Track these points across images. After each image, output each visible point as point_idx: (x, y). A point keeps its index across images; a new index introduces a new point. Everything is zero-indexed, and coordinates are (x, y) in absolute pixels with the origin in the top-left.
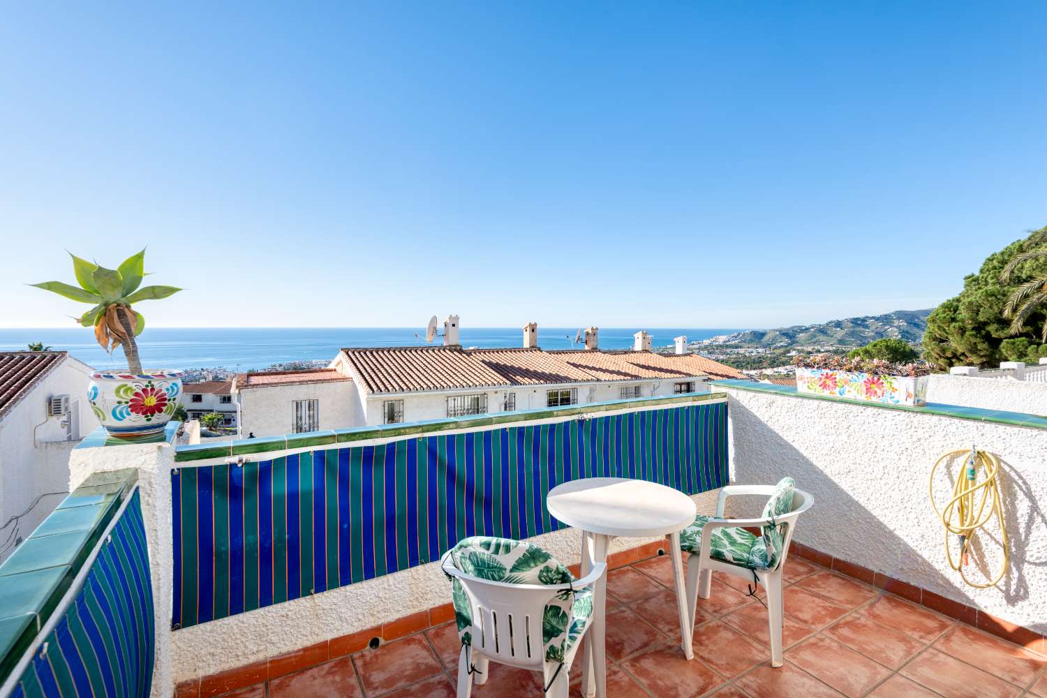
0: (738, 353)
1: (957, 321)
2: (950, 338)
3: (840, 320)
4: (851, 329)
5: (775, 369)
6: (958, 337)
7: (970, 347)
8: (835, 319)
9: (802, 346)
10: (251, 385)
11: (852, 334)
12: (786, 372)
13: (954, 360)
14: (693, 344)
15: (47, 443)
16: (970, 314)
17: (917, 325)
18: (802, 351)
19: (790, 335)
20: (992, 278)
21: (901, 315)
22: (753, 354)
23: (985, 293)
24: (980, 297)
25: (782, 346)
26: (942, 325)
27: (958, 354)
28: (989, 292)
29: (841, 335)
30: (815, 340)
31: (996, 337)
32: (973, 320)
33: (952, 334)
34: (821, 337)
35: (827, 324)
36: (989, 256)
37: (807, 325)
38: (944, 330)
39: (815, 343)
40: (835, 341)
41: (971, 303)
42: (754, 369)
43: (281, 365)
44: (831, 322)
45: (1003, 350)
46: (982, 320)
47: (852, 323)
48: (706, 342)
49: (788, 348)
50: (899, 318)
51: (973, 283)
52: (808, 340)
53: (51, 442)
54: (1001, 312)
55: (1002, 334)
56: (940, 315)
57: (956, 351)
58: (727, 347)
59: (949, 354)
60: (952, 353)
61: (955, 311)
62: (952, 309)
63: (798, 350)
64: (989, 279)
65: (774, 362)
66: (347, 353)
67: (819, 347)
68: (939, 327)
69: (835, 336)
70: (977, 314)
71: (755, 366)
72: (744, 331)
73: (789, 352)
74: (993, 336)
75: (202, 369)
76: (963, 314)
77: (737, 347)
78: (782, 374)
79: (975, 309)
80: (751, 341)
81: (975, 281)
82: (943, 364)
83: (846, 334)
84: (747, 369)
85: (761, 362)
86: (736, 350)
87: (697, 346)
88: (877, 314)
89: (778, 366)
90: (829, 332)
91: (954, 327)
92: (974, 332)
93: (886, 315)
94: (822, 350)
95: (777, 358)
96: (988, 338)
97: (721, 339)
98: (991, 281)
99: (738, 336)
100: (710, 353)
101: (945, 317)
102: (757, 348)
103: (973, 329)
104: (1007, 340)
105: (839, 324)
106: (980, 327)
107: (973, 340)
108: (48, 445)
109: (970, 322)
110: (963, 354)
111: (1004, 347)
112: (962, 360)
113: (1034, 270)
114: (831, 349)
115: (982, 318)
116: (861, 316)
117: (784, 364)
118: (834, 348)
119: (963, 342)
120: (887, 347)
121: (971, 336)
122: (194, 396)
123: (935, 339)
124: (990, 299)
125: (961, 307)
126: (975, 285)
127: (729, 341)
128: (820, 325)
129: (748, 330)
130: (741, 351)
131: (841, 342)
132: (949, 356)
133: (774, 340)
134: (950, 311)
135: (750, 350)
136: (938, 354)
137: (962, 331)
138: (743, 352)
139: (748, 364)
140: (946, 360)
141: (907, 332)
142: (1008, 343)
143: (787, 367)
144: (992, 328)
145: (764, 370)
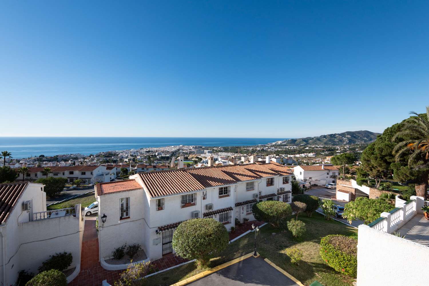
0: (286, 148)
1: (374, 155)
2: (371, 160)
3: (325, 135)
4: (330, 139)
5: (300, 155)
6: (374, 161)
7: (379, 165)
8: (323, 134)
9: (310, 145)
10: (103, 194)
11: (330, 140)
12: (304, 156)
13: (372, 168)
14: (269, 144)
15: (23, 223)
16: (379, 152)
17: (355, 137)
18: (311, 147)
19: (306, 141)
20: (388, 138)
21: (349, 133)
22: (292, 148)
23: (385, 145)
24: (383, 146)
25: (303, 145)
26: (369, 156)
27: (374, 167)
28: (386, 144)
29: (325, 141)
30: (315, 143)
31: (389, 161)
32: (380, 154)
33: (372, 159)
34: (318, 142)
35: (321, 136)
36: (386, 128)
37: (313, 137)
38: (369, 157)
39: (315, 144)
40: (324, 143)
41: (379, 148)
42: (292, 154)
43: (103, 153)
44: (322, 136)
45: (391, 167)
46: (384, 155)
47: (330, 136)
48: (274, 143)
49: (305, 146)
50: (348, 135)
51: (380, 139)
52: (313, 143)
53: (24, 223)
54: (391, 152)
55: (391, 160)
56: (368, 152)
57: (374, 165)
58: (282, 145)
59: (371, 166)
60: (372, 166)
61: (373, 150)
62: (372, 149)
63: (309, 147)
64: (386, 138)
65: (300, 151)
66: (140, 175)
67: (317, 146)
68: (367, 156)
69: (324, 141)
70: (382, 152)
71: (293, 153)
72: (288, 139)
73: (306, 148)
74: (388, 161)
75: (71, 154)
76: (377, 152)
77: (285, 145)
78: (303, 156)
79: (381, 150)
80: (291, 143)
81: (381, 139)
82: (368, 169)
83: (328, 140)
84: (289, 154)
85: (295, 151)
86: (285, 147)
87: (270, 145)
88: (340, 133)
89: (302, 153)
90: (321, 140)
91: (373, 157)
92: (380, 159)
93: (343, 133)
94: (318, 147)
95: (301, 150)
96: (385, 161)
97: (280, 142)
98: (387, 140)
99: (286, 141)
100: (275, 148)
101: (369, 153)
102: (293, 146)
103: (380, 158)
104: (393, 163)
105: (325, 137)
106: (382, 157)
107: (380, 162)
108: (24, 224)
109: (379, 155)
110: (376, 167)
111: (392, 166)
112: (375, 169)
113: (403, 136)
114: (322, 146)
115: (383, 154)
116: (333, 133)
117: (304, 153)
118: (323, 146)
119: (376, 162)
120: (346, 157)
121: (379, 160)
122: (70, 172)
123: (365, 160)
124: (387, 147)
125: (376, 149)
126: (381, 140)
127: (282, 143)
128: (318, 137)
129: (290, 139)
130: (287, 147)
131: (326, 143)
132: (371, 167)
133: (300, 143)
134: (372, 150)
135: (291, 147)
136: (366, 166)
137: (376, 158)
138: (287, 148)
139: (290, 152)
140: (370, 168)
141: (351, 140)
142: (393, 164)
143: (305, 154)
144: (387, 158)
145: (296, 155)
